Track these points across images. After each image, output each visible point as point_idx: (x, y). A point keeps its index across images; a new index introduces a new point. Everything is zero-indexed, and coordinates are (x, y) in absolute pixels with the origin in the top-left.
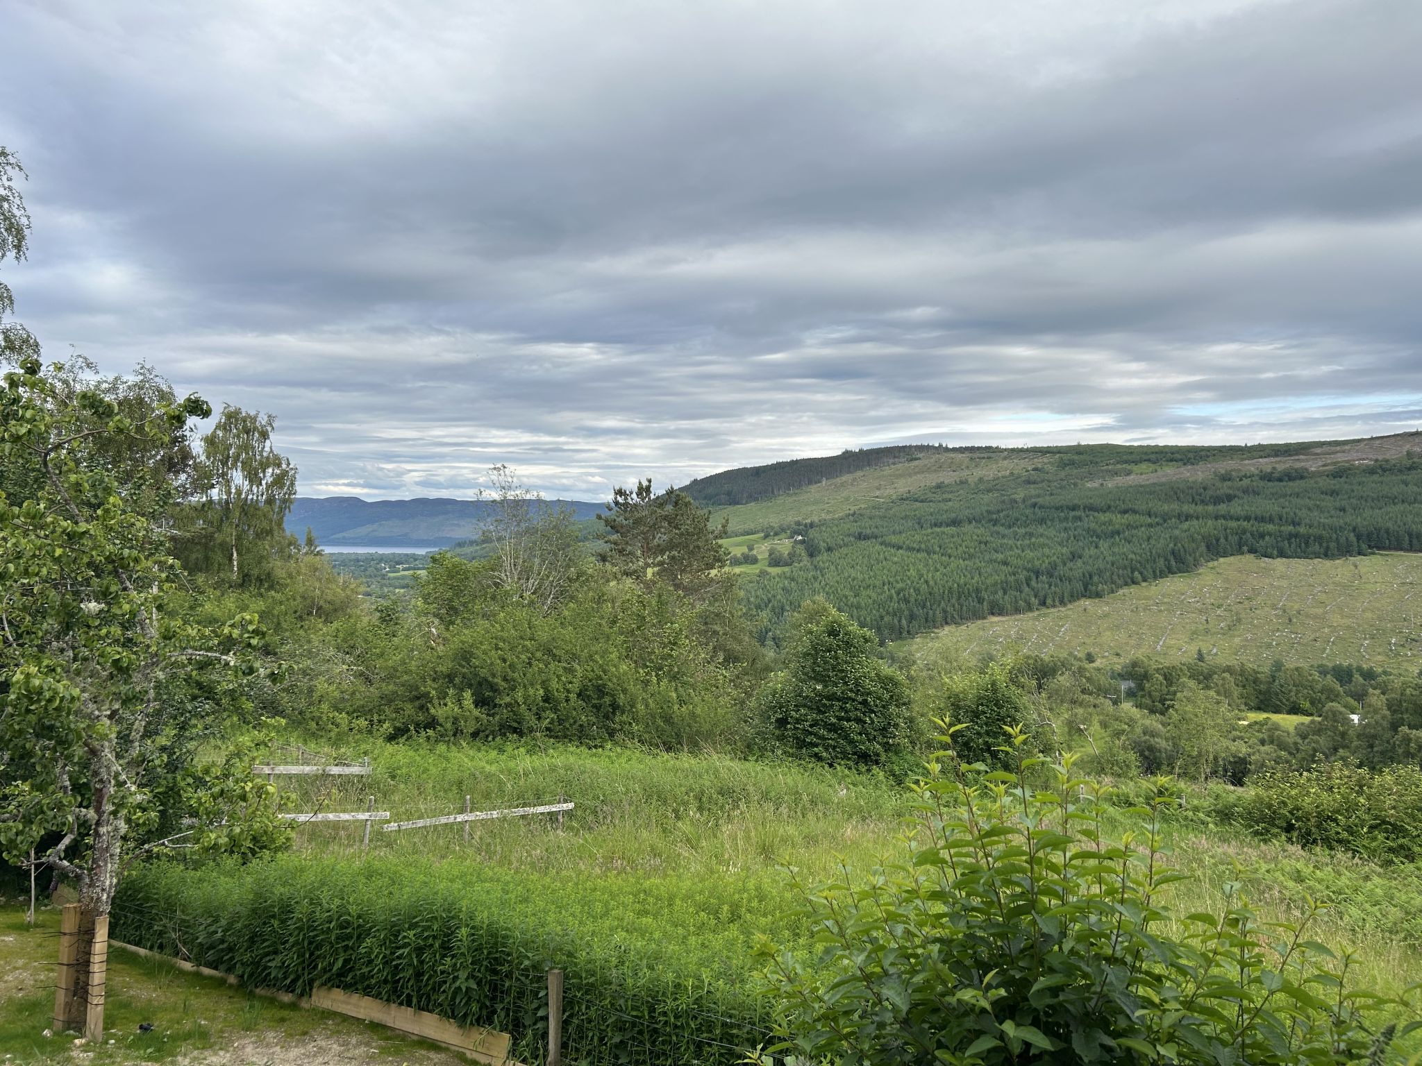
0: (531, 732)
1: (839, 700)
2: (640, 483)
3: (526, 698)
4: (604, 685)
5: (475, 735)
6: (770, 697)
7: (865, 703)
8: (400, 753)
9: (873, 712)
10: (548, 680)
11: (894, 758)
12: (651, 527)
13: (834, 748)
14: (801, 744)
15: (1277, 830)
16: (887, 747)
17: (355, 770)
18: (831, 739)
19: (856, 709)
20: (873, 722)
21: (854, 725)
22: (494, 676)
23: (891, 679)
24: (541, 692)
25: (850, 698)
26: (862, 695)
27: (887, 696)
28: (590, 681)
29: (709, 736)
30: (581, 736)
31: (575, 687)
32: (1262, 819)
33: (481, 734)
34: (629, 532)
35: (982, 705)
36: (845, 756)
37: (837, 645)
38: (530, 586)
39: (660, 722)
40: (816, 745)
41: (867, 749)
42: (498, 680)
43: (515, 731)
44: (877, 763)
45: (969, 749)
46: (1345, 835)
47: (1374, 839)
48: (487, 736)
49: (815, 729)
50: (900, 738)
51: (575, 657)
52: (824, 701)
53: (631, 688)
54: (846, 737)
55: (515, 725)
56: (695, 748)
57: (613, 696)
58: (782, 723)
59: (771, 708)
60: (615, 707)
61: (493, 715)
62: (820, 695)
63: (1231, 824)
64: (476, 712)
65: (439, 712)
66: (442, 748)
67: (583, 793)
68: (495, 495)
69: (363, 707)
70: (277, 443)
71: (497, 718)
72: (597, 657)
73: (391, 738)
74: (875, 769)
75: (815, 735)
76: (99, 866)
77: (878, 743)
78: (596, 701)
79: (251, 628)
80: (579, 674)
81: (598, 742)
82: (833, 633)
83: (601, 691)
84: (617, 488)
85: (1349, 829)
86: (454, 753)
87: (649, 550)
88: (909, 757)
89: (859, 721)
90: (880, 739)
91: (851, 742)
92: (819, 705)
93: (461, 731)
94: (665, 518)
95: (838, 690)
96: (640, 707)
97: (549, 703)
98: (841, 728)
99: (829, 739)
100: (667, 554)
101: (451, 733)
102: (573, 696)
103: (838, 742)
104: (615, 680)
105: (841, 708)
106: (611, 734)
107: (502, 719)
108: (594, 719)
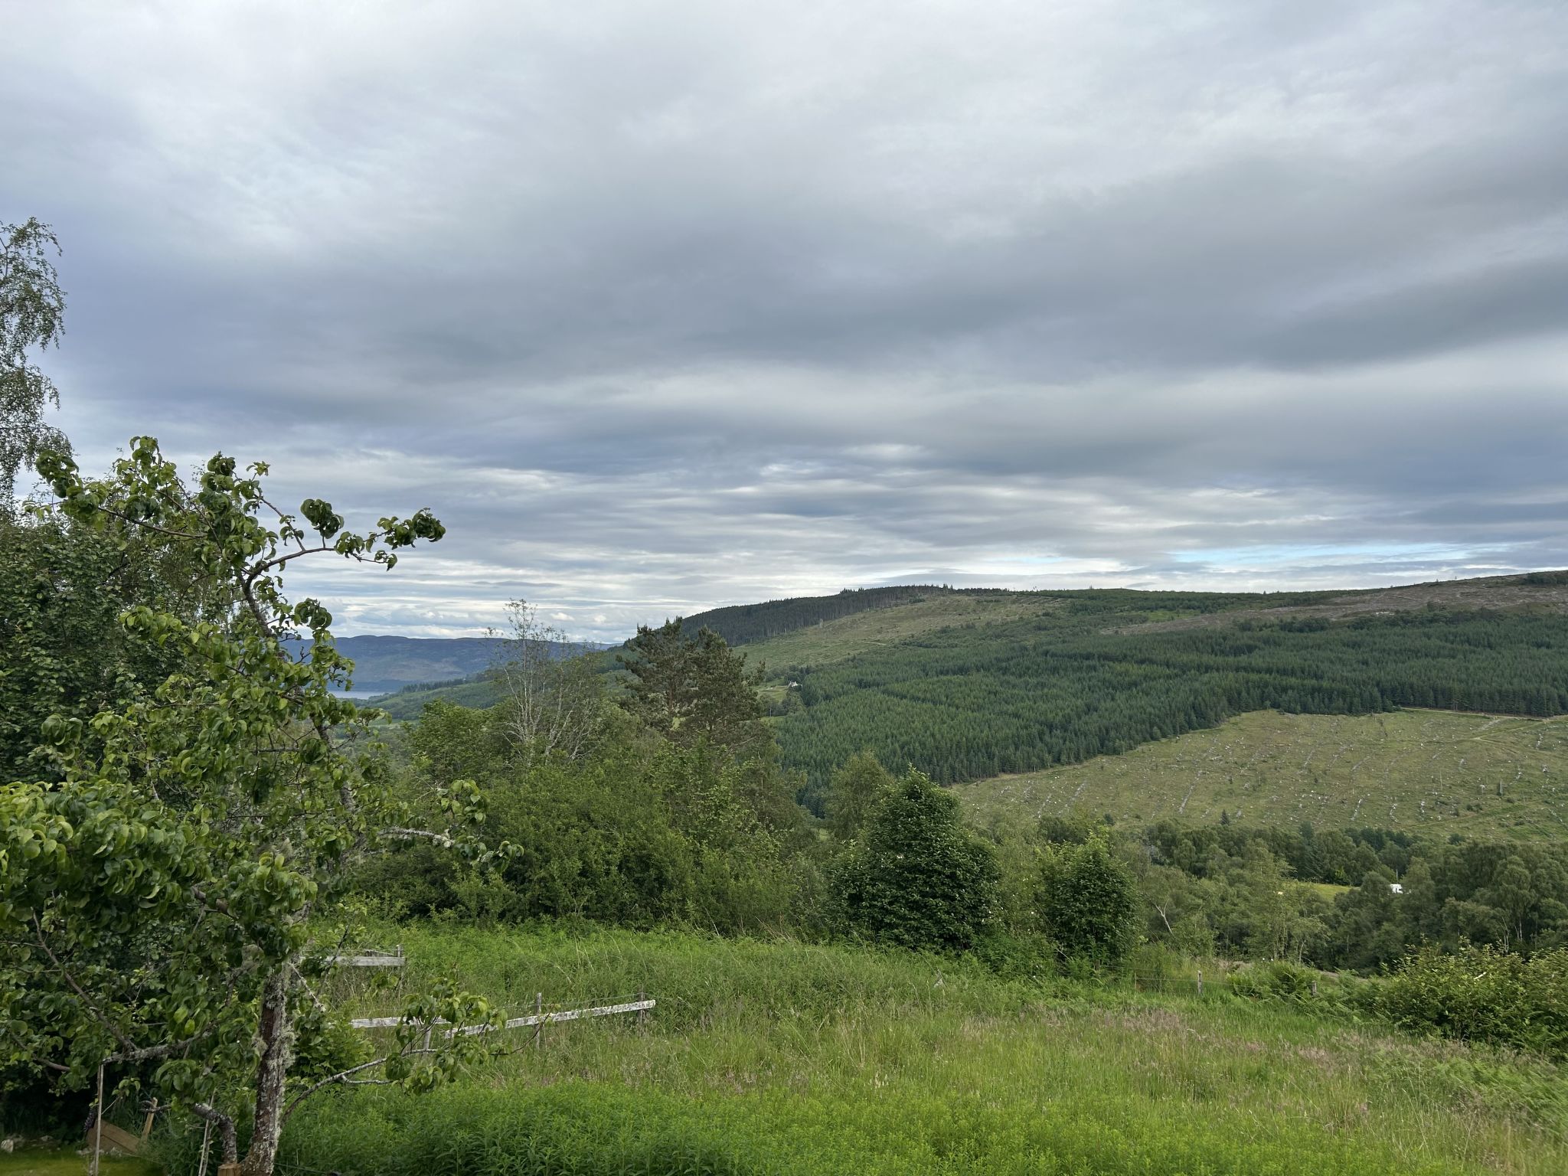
0: (566, 911)
1: (922, 872)
2: (668, 622)
3: (563, 870)
4: (649, 856)
5: (502, 916)
6: (841, 870)
7: (953, 876)
9: (962, 887)
10: (587, 850)
11: (987, 941)
12: (678, 671)
13: (917, 929)
14: (878, 925)
15: (1428, 1023)
16: (977, 926)
17: (387, 961)
18: (914, 919)
19: (943, 884)
20: (963, 899)
21: (941, 902)
23: (980, 849)
24: (579, 864)
25: (936, 871)
26: (950, 867)
27: (977, 869)
28: (633, 850)
29: (773, 917)
30: (622, 916)
31: (616, 857)
32: (1409, 1010)
33: (508, 915)
34: (653, 676)
35: (1084, 878)
36: (931, 938)
37: (919, 809)
38: (551, 738)
39: (712, 899)
40: (897, 926)
41: (956, 930)
43: (547, 910)
44: (966, 946)
45: (1071, 930)
46: (1505, 1028)
47: (1538, 1032)
48: (515, 917)
49: (895, 907)
50: (993, 917)
51: (613, 822)
52: (906, 874)
53: (680, 860)
54: (931, 916)
55: (548, 903)
56: (754, 928)
57: (658, 868)
58: (855, 899)
59: (841, 882)
60: (661, 881)
61: (523, 891)
62: (901, 867)
63: (1377, 1017)
64: (505, 889)
65: (460, 888)
66: (470, 932)
68: (513, 635)
71: (528, 894)
72: (639, 823)
73: (402, 920)
74: (967, 955)
75: (895, 914)
77: (968, 923)
78: (638, 875)
80: (621, 843)
81: (641, 923)
82: (913, 795)
83: (645, 862)
84: (641, 626)
85: (1508, 1020)
86: (489, 938)
89: (945, 897)
90: (970, 918)
91: (938, 922)
92: (901, 878)
93: (487, 911)
94: (696, 661)
95: (922, 861)
96: (690, 882)
97: (587, 877)
98: (926, 906)
99: (910, 919)
100: (695, 701)
101: (475, 913)
102: (614, 869)
103: (921, 923)
104: (662, 849)
105: (925, 882)
106: (658, 914)
107: (533, 896)
108: (636, 896)
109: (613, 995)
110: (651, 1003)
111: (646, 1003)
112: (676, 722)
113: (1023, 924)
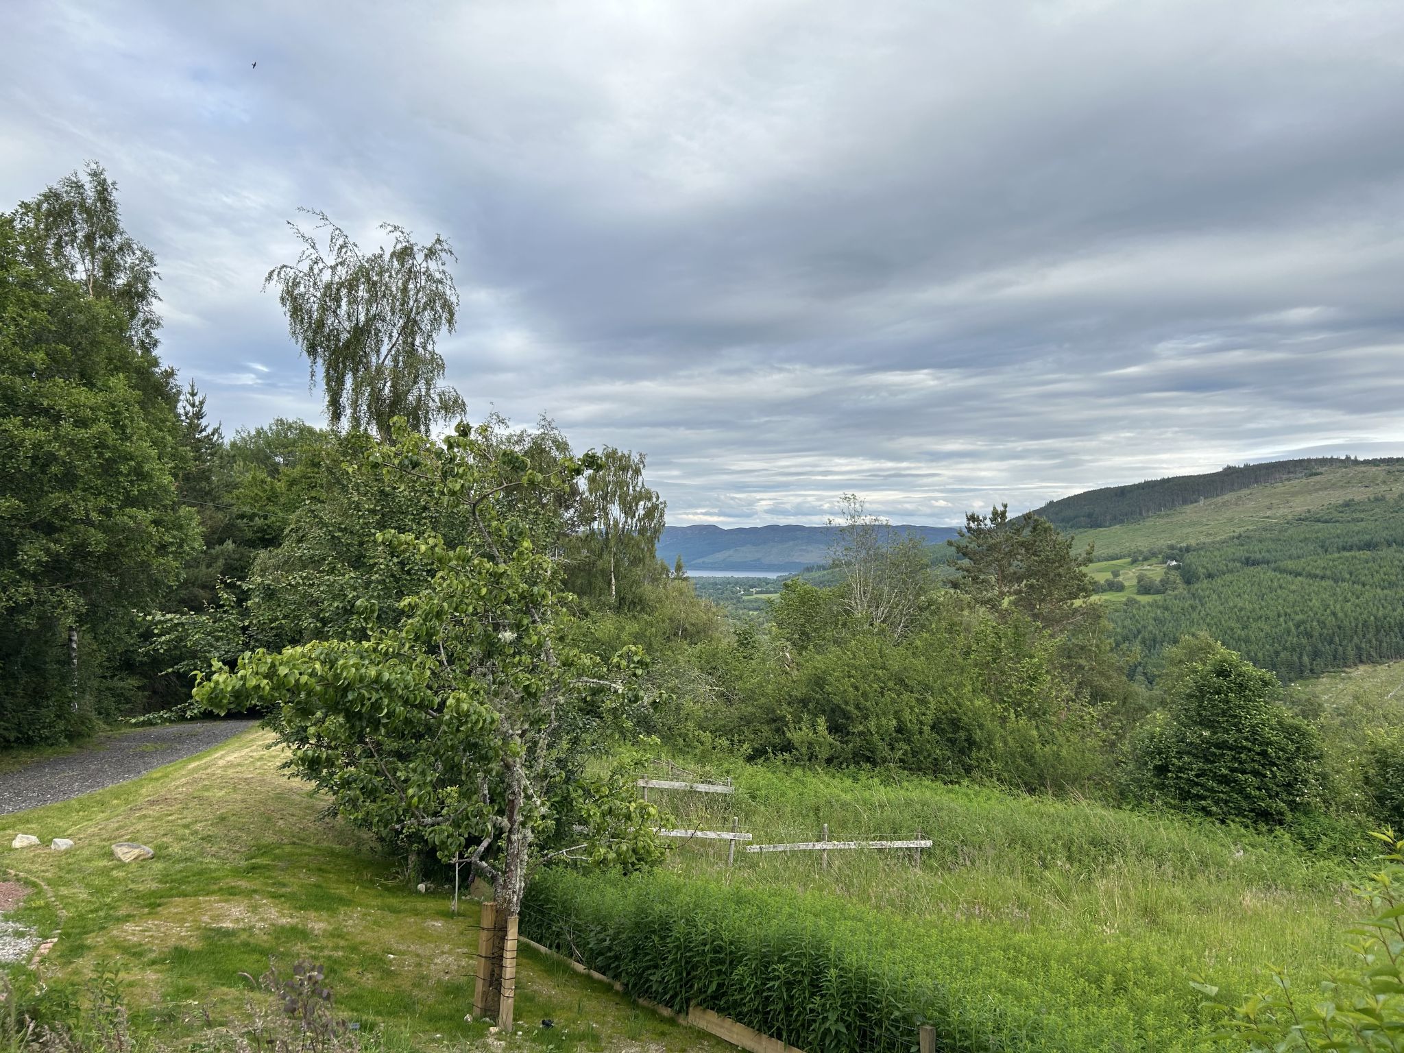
0: (884, 762)
1: (1231, 749)
2: (995, 508)
3: (879, 727)
4: (959, 719)
5: (829, 761)
6: (1147, 741)
7: (1264, 754)
8: (759, 774)
9: (1274, 764)
10: (901, 711)
11: (1303, 819)
12: (1006, 554)
13: (1226, 802)
14: (1185, 796)
16: (1293, 806)
17: (719, 789)
18: (1222, 792)
19: (1253, 761)
20: (1275, 776)
21: (1251, 778)
22: (847, 703)
23: (1297, 729)
24: (894, 722)
25: (1245, 748)
26: (1260, 744)
27: (1292, 748)
28: (944, 713)
29: (1074, 780)
30: (936, 770)
31: (929, 719)
33: (835, 761)
34: (982, 559)
36: (1240, 812)
37: (1228, 687)
39: (1019, 761)
40: (1204, 798)
41: (1267, 806)
42: (851, 708)
43: (868, 760)
44: (1281, 823)
48: (841, 763)
49: (1202, 780)
50: (1310, 795)
51: (927, 688)
52: (1213, 750)
53: (988, 724)
54: (1241, 791)
55: (869, 754)
56: (1060, 792)
57: (968, 731)
58: (1162, 770)
59: (1147, 753)
60: (971, 742)
61: (846, 742)
62: (1208, 743)
64: (830, 739)
65: (794, 736)
66: (797, 772)
67: (942, 831)
69: (724, 726)
70: (648, 477)
71: (851, 745)
72: (951, 689)
73: (750, 759)
74: (1279, 831)
75: (1202, 786)
76: (511, 870)
77: (1282, 800)
78: (951, 735)
79: (636, 659)
80: (932, 706)
81: (953, 777)
82: (1222, 673)
83: (955, 724)
84: (969, 514)
86: (810, 778)
87: (1004, 578)
88: (1322, 819)
89: (1256, 773)
90: (1284, 796)
91: (1248, 797)
92: (1207, 752)
93: (816, 756)
94: (1022, 544)
95: (1230, 738)
96: (998, 744)
97: (902, 734)
98: (1235, 781)
99: (1219, 792)
100: (1025, 582)
101: (807, 758)
102: (926, 729)
103: (1230, 796)
104: (970, 714)
105: (1234, 758)
106: (968, 770)
107: (854, 747)
108: (949, 754)
109: (896, 833)
110: (929, 843)
111: (923, 842)
113: (1348, 807)
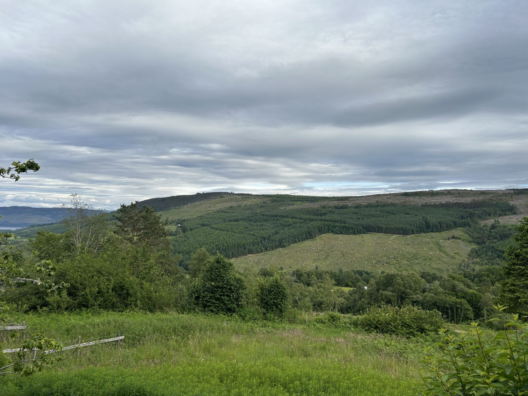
0: (92, 306)
1: (220, 288)
2: (132, 203)
3: (91, 291)
4: (123, 286)
5: (66, 309)
7: (230, 289)
8: (32, 318)
9: (233, 292)
10: (100, 284)
11: (241, 310)
12: (136, 220)
13: (218, 307)
14: (205, 306)
15: (373, 329)
16: (238, 305)
17: (19, 327)
18: (217, 303)
19: (227, 291)
20: (233, 296)
21: (226, 298)
22: (76, 283)
23: (240, 279)
24: (97, 289)
27: (238, 286)
28: (117, 284)
29: (168, 305)
30: (113, 307)
31: (111, 286)
32: (368, 325)
33: (69, 308)
34: (126, 222)
35: (273, 288)
36: (222, 310)
37: (220, 267)
38: (87, 244)
39: (147, 300)
40: (211, 306)
41: (231, 307)
42: (78, 285)
43: (84, 306)
44: (234, 312)
45: (268, 305)
46: (394, 329)
47: (403, 330)
48: (72, 309)
49: (211, 300)
50: (243, 302)
51: (110, 274)
52: (215, 289)
53: (135, 287)
54: (223, 302)
55: (85, 303)
56: (161, 309)
57: (127, 290)
58: (197, 298)
59: (193, 292)
60: (128, 294)
61: (75, 300)
62: (213, 286)
63: (358, 328)
64: (68, 299)
65: (50, 299)
66: (53, 315)
68: (73, 207)
71: (77, 301)
72: (120, 274)
73: (26, 312)
74: (234, 314)
75: (211, 302)
77: (235, 304)
78: (119, 293)
80: (113, 281)
81: (120, 309)
82: (218, 262)
83: (122, 288)
84: (122, 204)
85: (395, 327)
86: (60, 317)
88: (247, 309)
89: (228, 296)
90: (235, 302)
91: (225, 304)
92: (212, 290)
93: (61, 307)
94: (142, 217)
95: (220, 284)
96: (139, 294)
97: (100, 294)
98: (221, 299)
99: (216, 304)
100: (142, 231)
101: (56, 308)
103: (219, 305)
104: (128, 283)
105: (221, 291)
106: (126, 306)
107: (79, 301)
108: (118, 300)
110: (123, 337)
111: (121, 337)
112: (135, 238)
113: (253, 303)
